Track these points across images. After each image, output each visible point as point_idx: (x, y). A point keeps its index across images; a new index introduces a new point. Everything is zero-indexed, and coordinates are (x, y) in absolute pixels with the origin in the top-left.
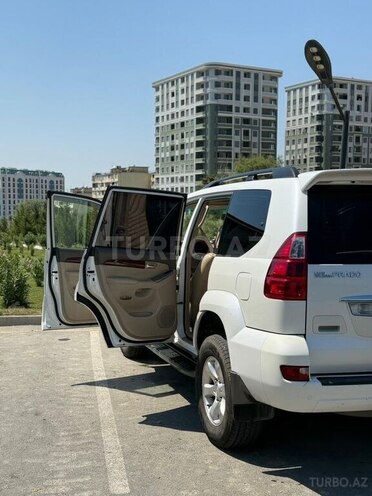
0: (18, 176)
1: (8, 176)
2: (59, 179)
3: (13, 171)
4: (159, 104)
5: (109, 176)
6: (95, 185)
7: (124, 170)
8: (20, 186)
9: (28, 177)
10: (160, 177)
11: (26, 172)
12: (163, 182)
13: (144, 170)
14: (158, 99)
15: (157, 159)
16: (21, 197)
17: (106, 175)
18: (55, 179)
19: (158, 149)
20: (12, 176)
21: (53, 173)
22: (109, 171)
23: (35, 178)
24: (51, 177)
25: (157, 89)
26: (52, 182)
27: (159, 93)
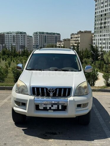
0: (45, 35)
1: (41, 35)
2: (59, 36)
3: (43, 33)
4: (97, 7)
5: (77, 34)
6: (71, 38)
7: (82, 32)
8: (45, 38)
9: (48, 35)
10: (96, 34)
11: (47, 33)
12: (97, 36)
13: (90, 32)
14: (96, 5)
15: (95, 28)
16: (45, 42)
17: (75, 34)
18: (57, 36)
19: (95, 24)
20: (43, 35)
21: (57, 33)
22: (77, 33)
23: (50, 35)
26: (56, 37)
27: (97, 3)
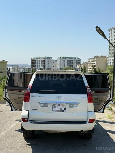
0: (68, 59)
1: (64, 59)
2: (79, 60)
3: (66, 58)
4: (110, 36)
5: (94, 59)
6: (89, 62)
7: (98, 57)
8: (68, 62)
9: (70, 59)
10: (110, 59)
11: (70, 58)
12: (111, 60)
13: (105, 57)
14: (110, 34)
15: (109, 53)
16: (68, 65)
17: (93, 58)
18: (78, 60)
19: (109, 50)
20: (66, 59)
21: (77, 58)
22: (94, 57)
23: (72, 59)
24: (77, 59)
25: (110, 31)
26: (77, 61)
27: (110, 32)
